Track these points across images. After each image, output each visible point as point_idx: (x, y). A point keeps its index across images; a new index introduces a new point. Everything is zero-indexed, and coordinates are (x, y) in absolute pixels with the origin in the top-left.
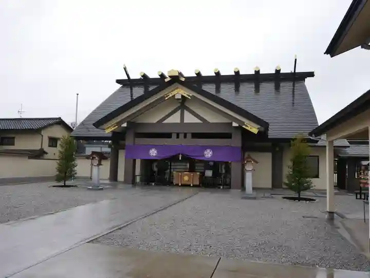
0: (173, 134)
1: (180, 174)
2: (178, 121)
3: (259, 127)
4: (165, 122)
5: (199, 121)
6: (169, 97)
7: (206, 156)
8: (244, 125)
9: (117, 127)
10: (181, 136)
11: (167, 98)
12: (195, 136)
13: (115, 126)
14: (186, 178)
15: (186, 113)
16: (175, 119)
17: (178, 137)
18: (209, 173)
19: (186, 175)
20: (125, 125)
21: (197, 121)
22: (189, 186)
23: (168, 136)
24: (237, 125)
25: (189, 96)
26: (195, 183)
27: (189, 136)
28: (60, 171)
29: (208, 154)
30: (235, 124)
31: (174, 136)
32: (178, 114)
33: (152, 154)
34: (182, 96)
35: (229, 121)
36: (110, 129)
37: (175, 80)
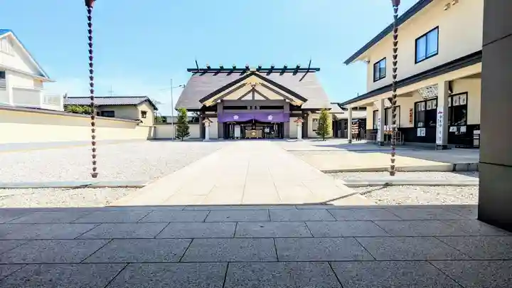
1: (250, 132)
2: (251, 99)
3: (301, 102)
4: (244, 99)
8: (293, 100)
9: (214, 102)
10: (254, 108)
11: (246, 84)
12: (262, 108)
13: (212, 102)
15: (256, 94)
16: (249, 97)
17: (251, 108)
18: (267, 130)
19: (253, 131)
20: (219, 101)
21: (263, 99)
22: (256, 138)
23: (245, 108)
24: (289, 101)
25: (260, 83)
27: (258, 108)
28: (178, 131)
29: (270, 118)
30: (287, 101)
31: (249, 108)
32: (251, 94)
34: (256, 83)
35: (283, 98)
36: (209, 103)
37: (253, 73)
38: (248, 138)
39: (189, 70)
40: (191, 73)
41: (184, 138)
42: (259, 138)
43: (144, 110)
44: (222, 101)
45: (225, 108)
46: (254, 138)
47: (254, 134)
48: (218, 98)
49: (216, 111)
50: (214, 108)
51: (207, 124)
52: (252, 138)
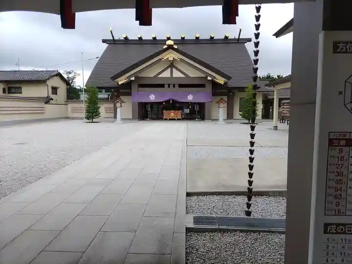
1: (169, 112)
2: (169, 76)
3: (225, 80)
4: (160, 76)
5: (183, 76)
7: (189, 99)
8: (215, 78)
9: (127, 80)
10: (171, 86)
11: (163, 60)
12: (181, 86)
14: (172, 114)
16: (167, 74)
17: (169, 85)
18: (187, 111)
19: (172, 112)
20: (133, 79)
21: (181, 75)
22: (174, 119)
23: (162, 86)
24: (211, 79)
25: (178, 58)
26: (178, 118)
27: (177, 86)
28: (88, 111)
29: (190, 98)
30: (209, 78)
31: (166, 86)
34: (174, 58)
35: (204, 76)
36: (122, 81)
37: (170, 47)
38: (166, 119)
39: (104, 41)
41: (94, 120)
43: (55, 85)
45: (141, 86)
48: (131, 76)
49: (130, 88)
50: (128, 85)
51: (118, 105)
52: (170, 119)
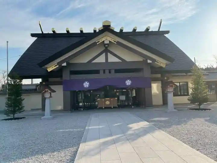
0: (100, 71)
1: (103, 100)
2: (104, 61)
3: (167, 62)
4: (94, 61)
5: (119, 61)
6: (99, 42)
7: (127, 84)
8: (156, 61)
9: (58, 66)
10: (107, 72)
11: (98, 43)
12: (117, 71)
13: (56, 66)
16: (101, 59)
17: (104, 72)
18: (123, 98)
19: (108, 100)
20: (65, 64)
22: (111, 108)
23: (97, 72)
24: (151, 62)
25: (115, 41)
26: (114, 106)
27: (113, 71)
30: (149, 61)
31: (101, 72)
32: (104, 54)
33: (85, 86)
34: (110, 41)
35: (142, 60)
36: (51, 68)
37: (107, 29)
38: (101, 108)
39: (33, 35)
40: (35, 39)
41: (16, 116)
42: (114, 108)
44: (68, 64)
45: (73, 73)
46: (108, 108)
47: (108, 103)
48: (63, 61)
49: (61, 76)
50: (58, 73)
51: (47, 95)
52: (106, 108)
